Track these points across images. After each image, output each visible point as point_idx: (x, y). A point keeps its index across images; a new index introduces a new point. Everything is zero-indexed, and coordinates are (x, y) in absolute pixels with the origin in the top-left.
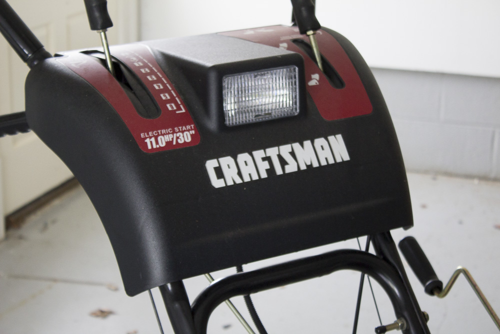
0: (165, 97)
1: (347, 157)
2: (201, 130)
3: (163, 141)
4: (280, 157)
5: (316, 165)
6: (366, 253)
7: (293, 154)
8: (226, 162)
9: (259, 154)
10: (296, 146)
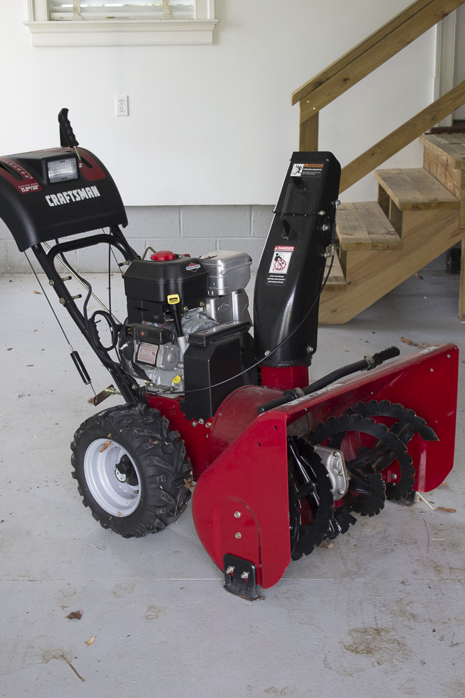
0: (23, 173)
1: (99, 195)
2: (41, 185)
3: (27, 189)
4: (73, 194)
5: (87, 198)
6: (110, 235)
7: (78, 193)
8: (53, 196)
9: (65, 194)
10: (79, 190)
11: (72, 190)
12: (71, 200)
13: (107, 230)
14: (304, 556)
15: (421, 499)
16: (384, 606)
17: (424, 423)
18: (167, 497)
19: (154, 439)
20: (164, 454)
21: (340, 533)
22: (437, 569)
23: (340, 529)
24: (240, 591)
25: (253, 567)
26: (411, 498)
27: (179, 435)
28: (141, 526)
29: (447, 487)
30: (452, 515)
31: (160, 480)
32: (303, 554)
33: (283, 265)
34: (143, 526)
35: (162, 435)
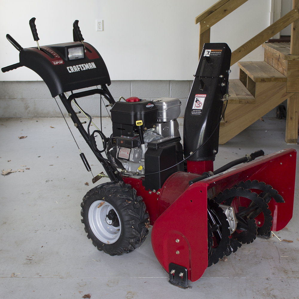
0: (54, 54)
1: (96, 67)
2: (64, 61)
3: (57, 63)
4: (82, 67)
5: (89, 69)
6: (101, 89)
7: (84, 66)
8: (71, 67)
9: (77, 66)
10: (85, 64)
11: (81, 64)
12: (80, 69)
13: (99, 87)
14: (213, 264)
15: (274, 235)
16: (258, 291)
17: (277, 192)
18: (136, 233)
19: (129, 200)
20: (134, 208)
21: (232, 252)
22: (286, 272)
23: (232, 250)
24: (178, 284)
25: (186, 270)
26: (268, 235)
27: (142, 198)
28: (121, 249)
29: (287, 229)
30: (291, 244)
31: (132, 223)
32: (213, 263)
33: (200, 105)
34: (122, 249)
35: (133, 198)
